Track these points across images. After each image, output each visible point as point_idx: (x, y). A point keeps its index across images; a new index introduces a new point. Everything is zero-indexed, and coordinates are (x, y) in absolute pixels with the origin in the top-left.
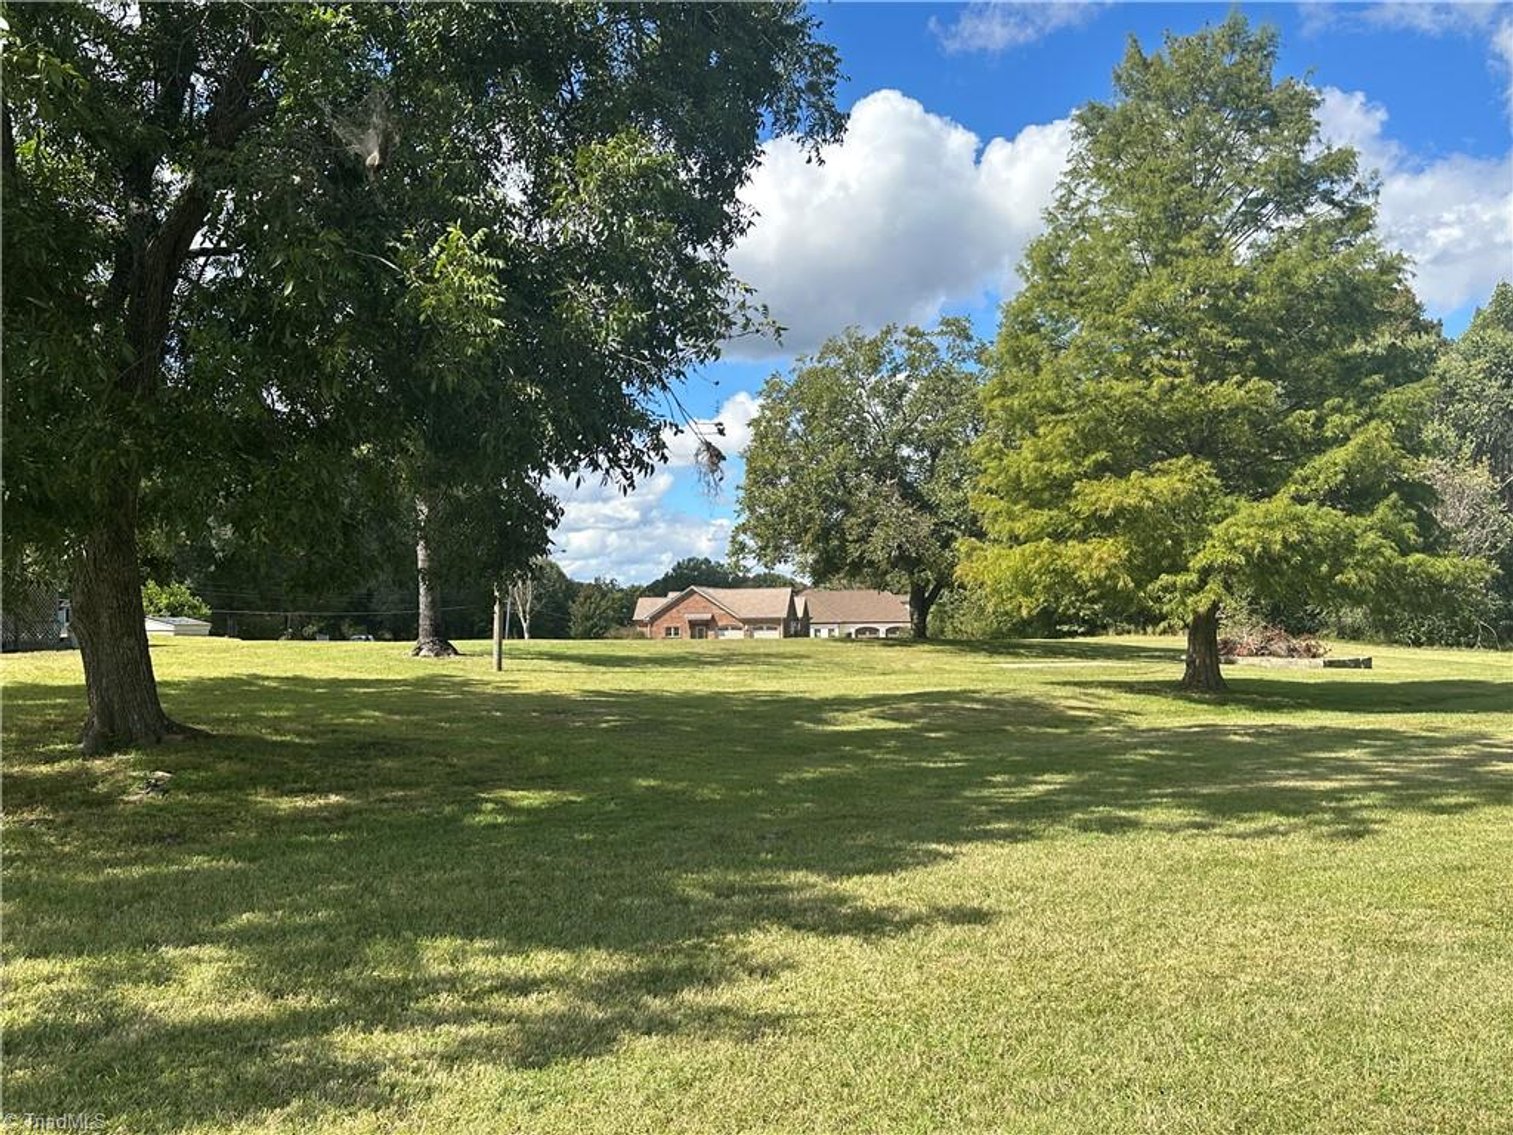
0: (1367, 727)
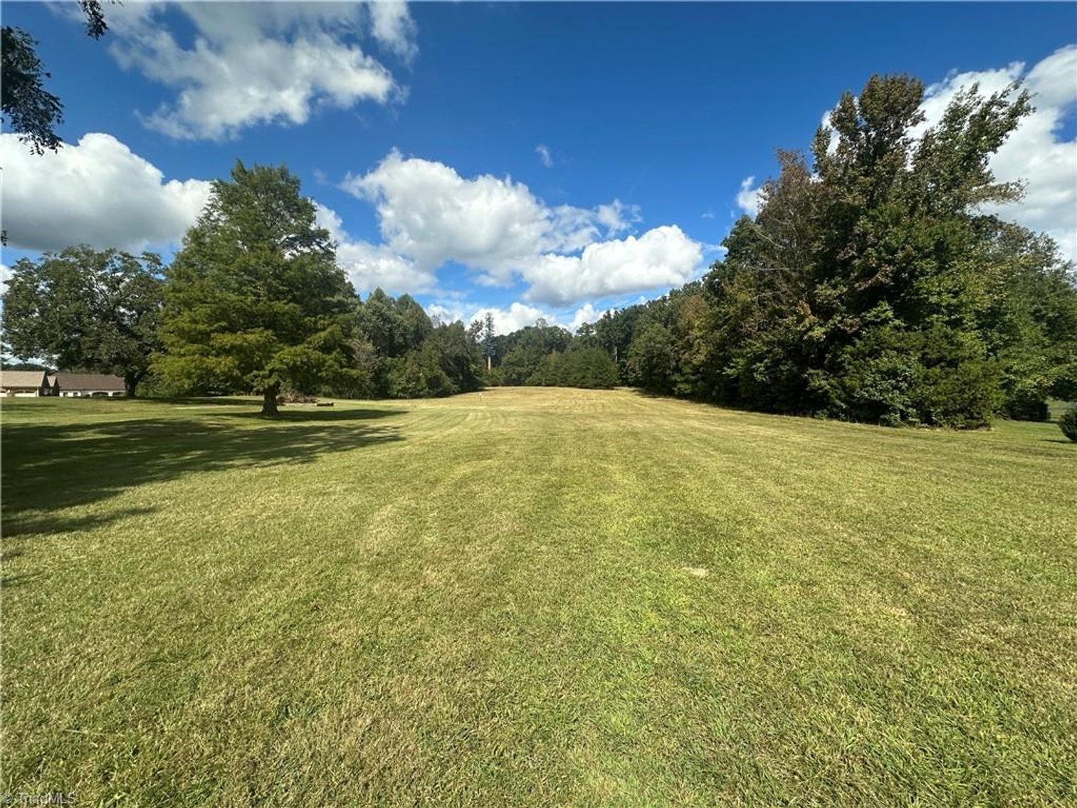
0: (328, 425)
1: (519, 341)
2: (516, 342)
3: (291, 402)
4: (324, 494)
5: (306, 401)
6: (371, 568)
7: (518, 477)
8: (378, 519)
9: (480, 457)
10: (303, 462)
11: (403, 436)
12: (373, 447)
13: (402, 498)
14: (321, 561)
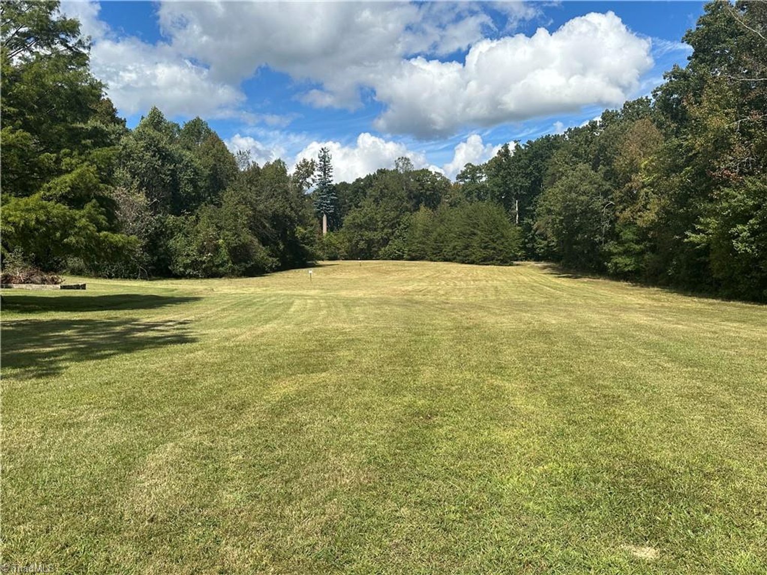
0: (77, 319)
1: (369, 192)
2: (365, 194)
3: (21, 283)
4: (71, 425)
5: (44, 281)
6: (142, 540)
7: (367, 399)
8: (153, 464)
9: (310, 369)
10: (39, 376)
11: (192, 335)
12: (146, 353)
13: (190, 432)
14: (65, 529)
